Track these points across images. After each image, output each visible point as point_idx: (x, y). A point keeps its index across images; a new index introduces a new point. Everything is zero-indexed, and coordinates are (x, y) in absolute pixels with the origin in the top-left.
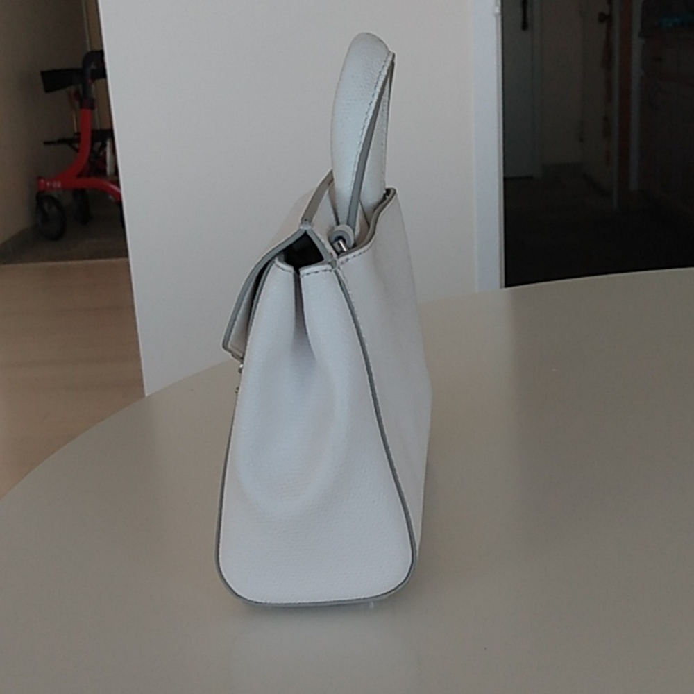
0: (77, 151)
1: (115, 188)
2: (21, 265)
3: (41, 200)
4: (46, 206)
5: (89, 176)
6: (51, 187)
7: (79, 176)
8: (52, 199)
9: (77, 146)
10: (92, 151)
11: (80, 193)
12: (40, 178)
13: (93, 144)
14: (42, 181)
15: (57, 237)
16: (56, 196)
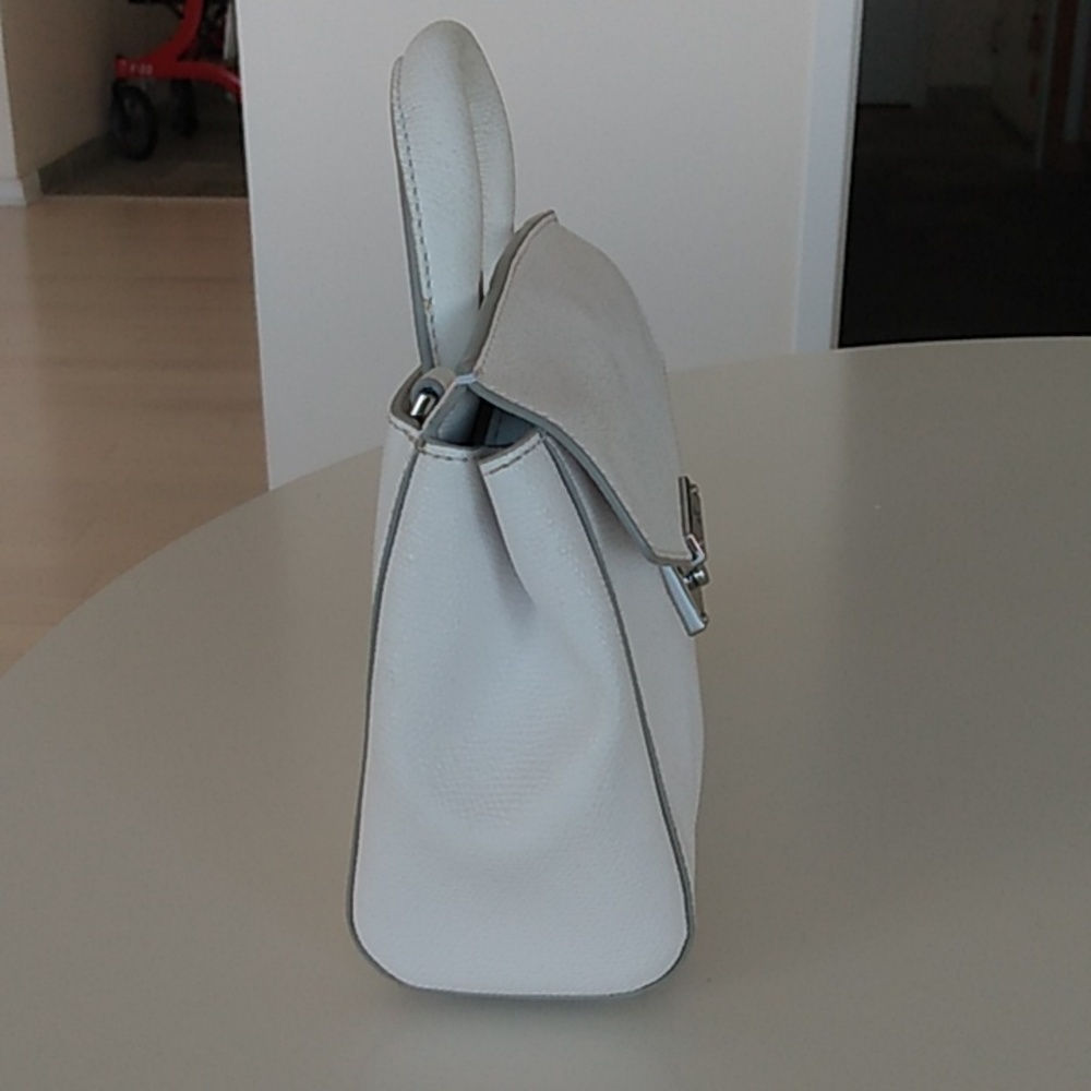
0: (181, 16)
1: (232, 77)
2: (84, 198)
3: (120, 92)
4: (127, 103)
5: (196, 58)
6: (137, 74)
7: (182, 57)
8: (138, 94)
9: (180, 7)
10: (204, 18)
11: (182, 86)
12: (119, 57)
13: (205, 9)
14: (124, 62)
15: (144, 154)
16: (143, 87)
